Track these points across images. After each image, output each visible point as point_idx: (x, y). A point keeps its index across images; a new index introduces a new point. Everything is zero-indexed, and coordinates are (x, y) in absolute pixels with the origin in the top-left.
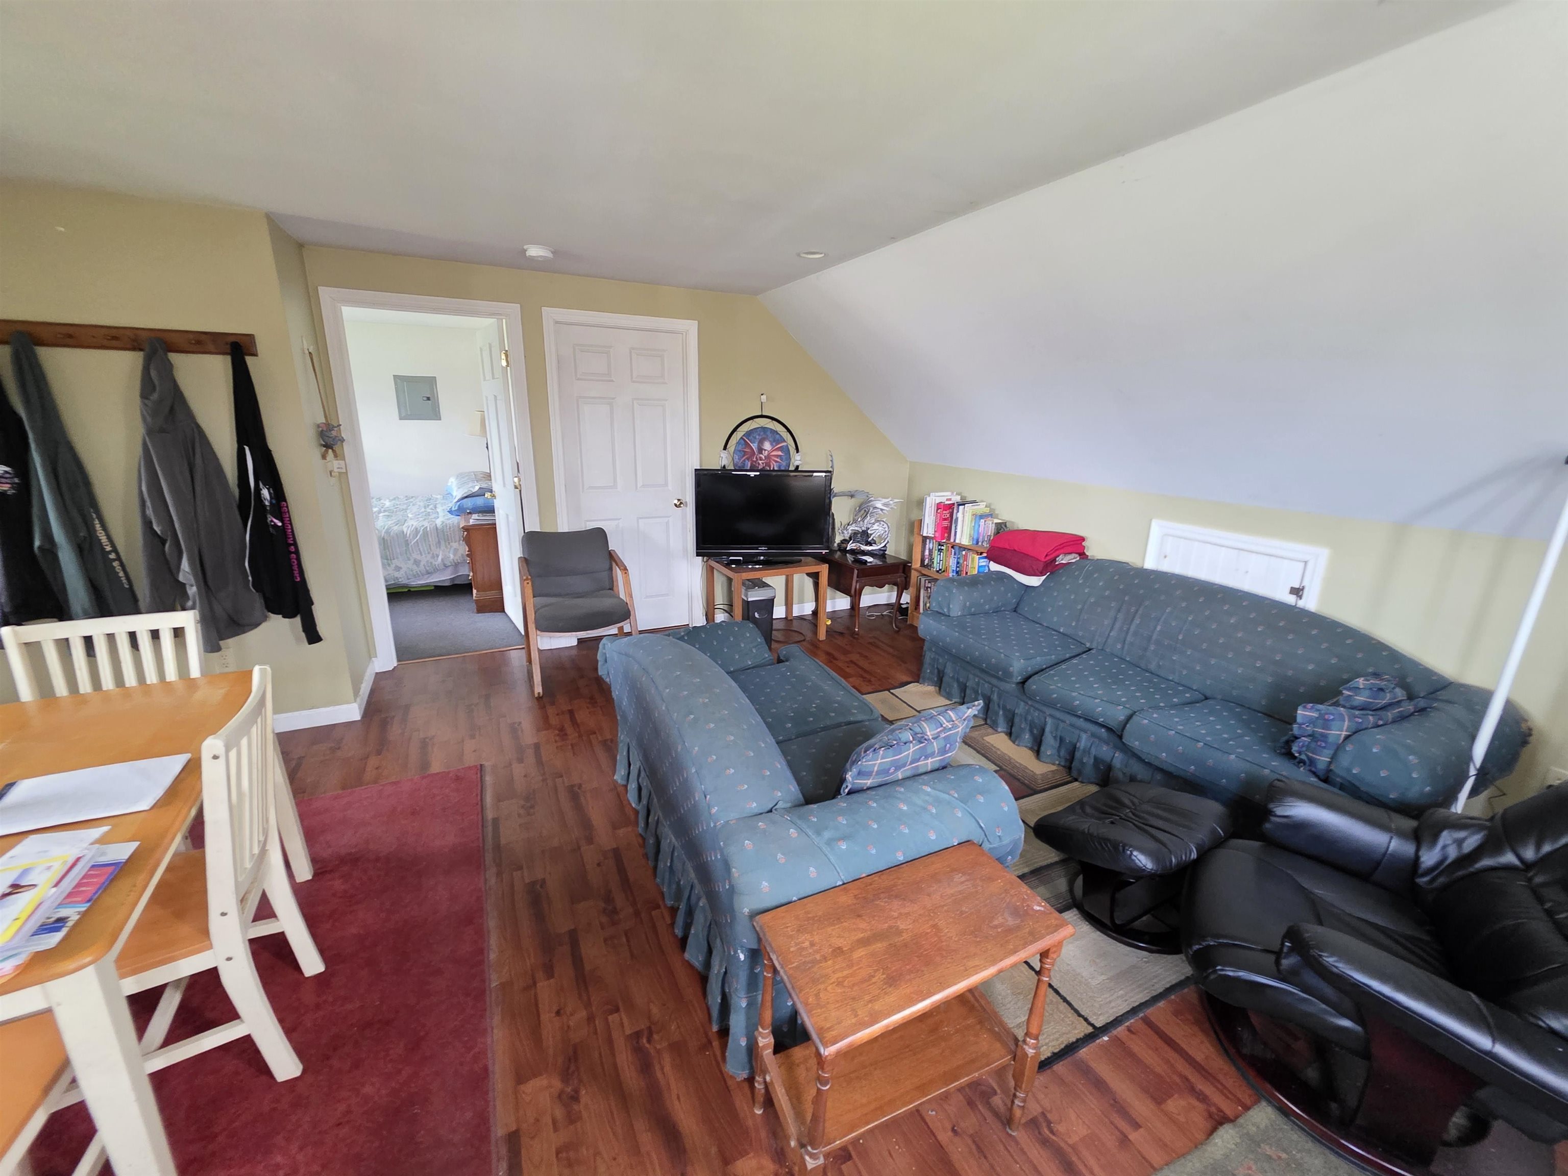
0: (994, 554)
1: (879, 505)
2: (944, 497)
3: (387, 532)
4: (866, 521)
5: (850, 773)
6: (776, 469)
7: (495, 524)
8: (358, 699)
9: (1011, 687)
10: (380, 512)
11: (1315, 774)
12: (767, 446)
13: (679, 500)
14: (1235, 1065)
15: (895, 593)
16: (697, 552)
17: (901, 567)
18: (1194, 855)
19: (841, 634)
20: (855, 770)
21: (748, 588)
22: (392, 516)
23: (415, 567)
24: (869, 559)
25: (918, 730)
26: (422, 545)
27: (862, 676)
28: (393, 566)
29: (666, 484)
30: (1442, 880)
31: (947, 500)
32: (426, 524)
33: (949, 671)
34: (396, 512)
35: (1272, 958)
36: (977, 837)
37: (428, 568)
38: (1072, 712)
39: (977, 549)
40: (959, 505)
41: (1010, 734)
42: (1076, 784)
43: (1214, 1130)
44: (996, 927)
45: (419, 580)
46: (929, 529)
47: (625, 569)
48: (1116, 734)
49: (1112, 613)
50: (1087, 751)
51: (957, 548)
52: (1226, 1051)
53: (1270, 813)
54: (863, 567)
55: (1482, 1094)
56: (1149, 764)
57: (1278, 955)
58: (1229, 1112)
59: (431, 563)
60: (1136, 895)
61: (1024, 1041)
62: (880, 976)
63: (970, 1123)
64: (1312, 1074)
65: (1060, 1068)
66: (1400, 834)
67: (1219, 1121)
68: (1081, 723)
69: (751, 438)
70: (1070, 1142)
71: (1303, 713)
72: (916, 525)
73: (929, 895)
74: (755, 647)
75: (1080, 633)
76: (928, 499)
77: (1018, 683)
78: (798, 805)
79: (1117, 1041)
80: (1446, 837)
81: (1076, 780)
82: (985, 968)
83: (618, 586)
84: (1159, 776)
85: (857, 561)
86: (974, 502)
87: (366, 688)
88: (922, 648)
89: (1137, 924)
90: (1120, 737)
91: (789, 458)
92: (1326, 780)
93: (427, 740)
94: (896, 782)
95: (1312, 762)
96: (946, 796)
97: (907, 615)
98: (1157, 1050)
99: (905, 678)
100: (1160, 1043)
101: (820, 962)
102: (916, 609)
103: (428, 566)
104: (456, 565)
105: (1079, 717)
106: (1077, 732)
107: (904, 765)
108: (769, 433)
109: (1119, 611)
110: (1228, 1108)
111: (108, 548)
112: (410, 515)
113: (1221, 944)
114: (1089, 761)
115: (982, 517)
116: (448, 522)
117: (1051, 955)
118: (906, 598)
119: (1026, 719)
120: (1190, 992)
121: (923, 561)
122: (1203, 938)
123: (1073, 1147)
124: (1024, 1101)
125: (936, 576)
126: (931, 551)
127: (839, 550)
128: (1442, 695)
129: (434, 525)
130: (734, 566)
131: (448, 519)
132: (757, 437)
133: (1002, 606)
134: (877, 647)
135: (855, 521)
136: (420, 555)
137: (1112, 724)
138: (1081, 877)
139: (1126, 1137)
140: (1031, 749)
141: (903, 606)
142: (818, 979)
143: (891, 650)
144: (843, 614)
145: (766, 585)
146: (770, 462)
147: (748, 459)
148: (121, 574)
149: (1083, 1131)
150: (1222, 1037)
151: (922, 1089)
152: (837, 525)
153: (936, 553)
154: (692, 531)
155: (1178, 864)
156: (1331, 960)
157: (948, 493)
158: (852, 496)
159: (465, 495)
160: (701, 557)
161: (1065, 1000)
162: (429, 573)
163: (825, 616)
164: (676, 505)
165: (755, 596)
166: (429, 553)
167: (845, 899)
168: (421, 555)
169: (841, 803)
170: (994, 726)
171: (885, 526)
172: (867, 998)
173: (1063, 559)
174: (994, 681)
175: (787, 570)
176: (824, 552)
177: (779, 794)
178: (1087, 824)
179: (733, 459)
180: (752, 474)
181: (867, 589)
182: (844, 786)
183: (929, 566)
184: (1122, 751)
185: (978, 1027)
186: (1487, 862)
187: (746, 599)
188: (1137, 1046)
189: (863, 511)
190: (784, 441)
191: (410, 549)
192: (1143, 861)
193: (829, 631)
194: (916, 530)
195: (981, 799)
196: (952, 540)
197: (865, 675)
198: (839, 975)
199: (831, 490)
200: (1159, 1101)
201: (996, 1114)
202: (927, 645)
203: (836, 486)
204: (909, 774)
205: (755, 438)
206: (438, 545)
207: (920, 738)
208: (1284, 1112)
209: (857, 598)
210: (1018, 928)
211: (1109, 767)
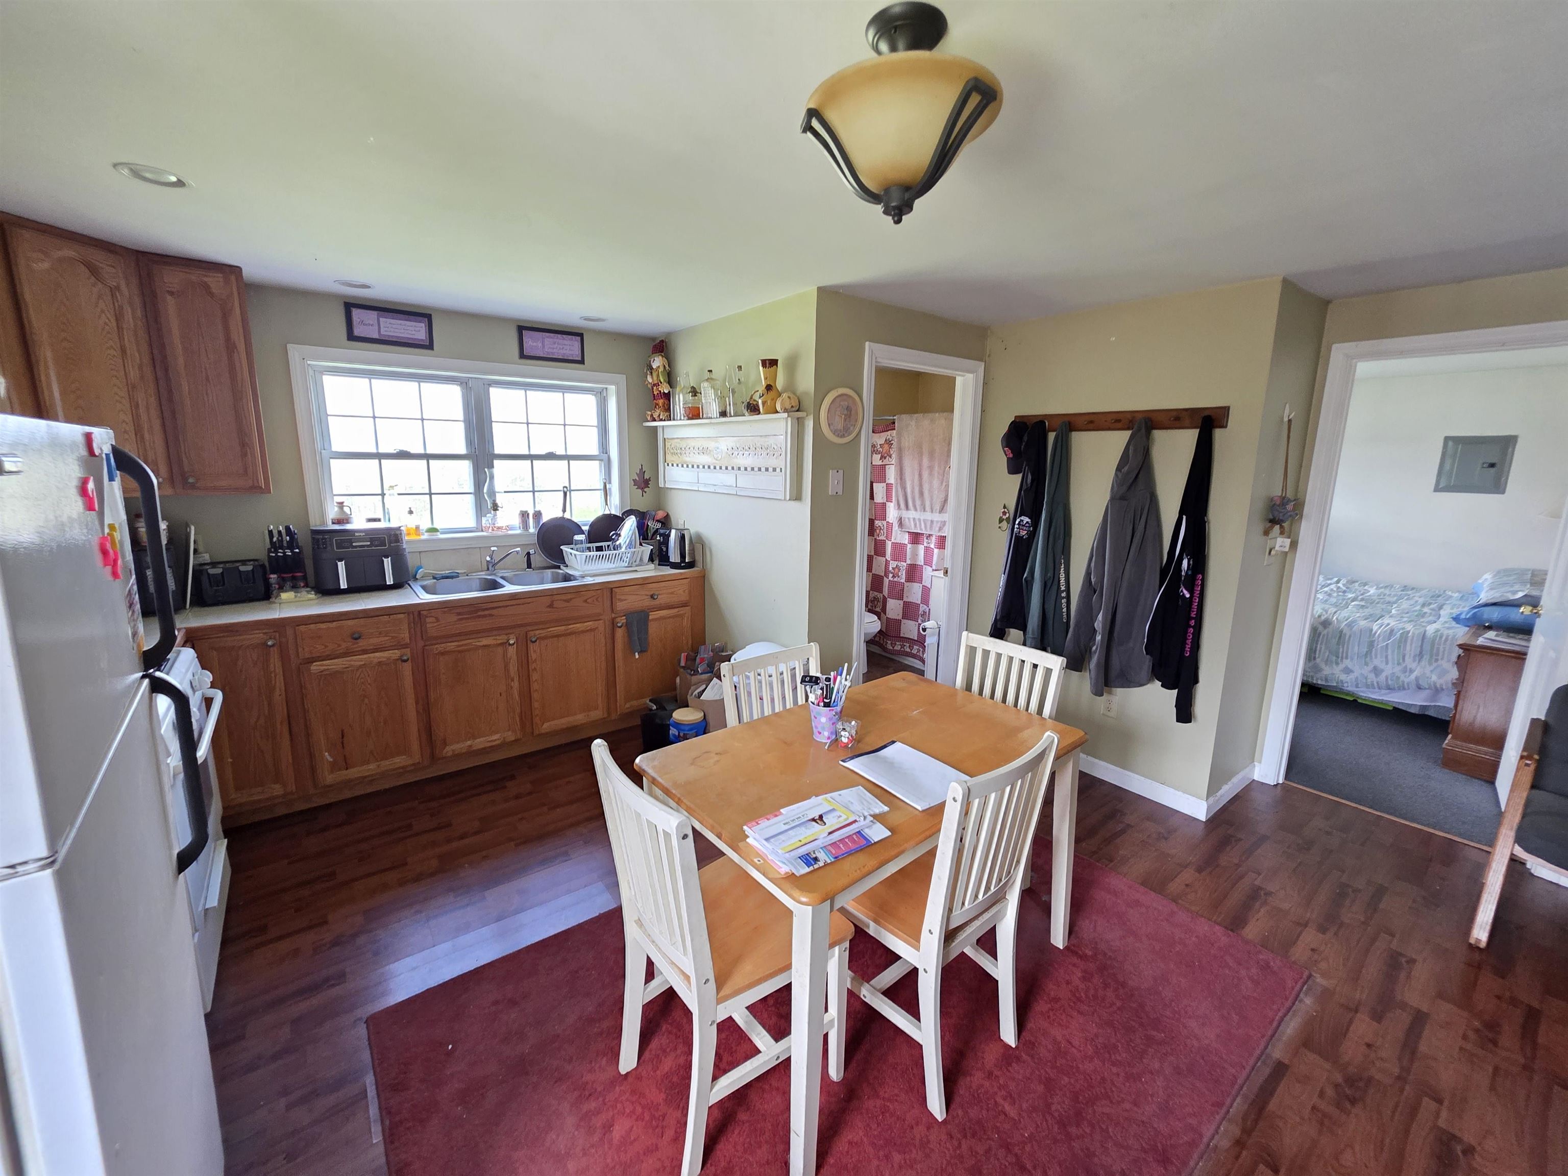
3: (1350, 625)
7: (1525, 654)
8: (1211, 799)
10: (1354, 600)
22: (1367, 608)
23: (1372, 676)
26: (1393, 652)
28: (1341, 666)
32: (1409, 627)
34: (1378, 603)
37: (1390, 682)
45: (1373, 693)
59: (1398, 678)
87: (1228, 791)
93: (1262, 893)
103: (1392, 680)
104: (1437, 691)
111: (1063, 588)
112: (1394, 611)
116: (1446, 632)
129: (1422, 630)
131: (1448, 628)
136: (1384, 663)
148: (1065, 610)
159: (1494, 601)
162: (1389, 689)
166: (1399, 664)
168: (1387, 663)
191: (1373, 652)
206: (1417, 659)
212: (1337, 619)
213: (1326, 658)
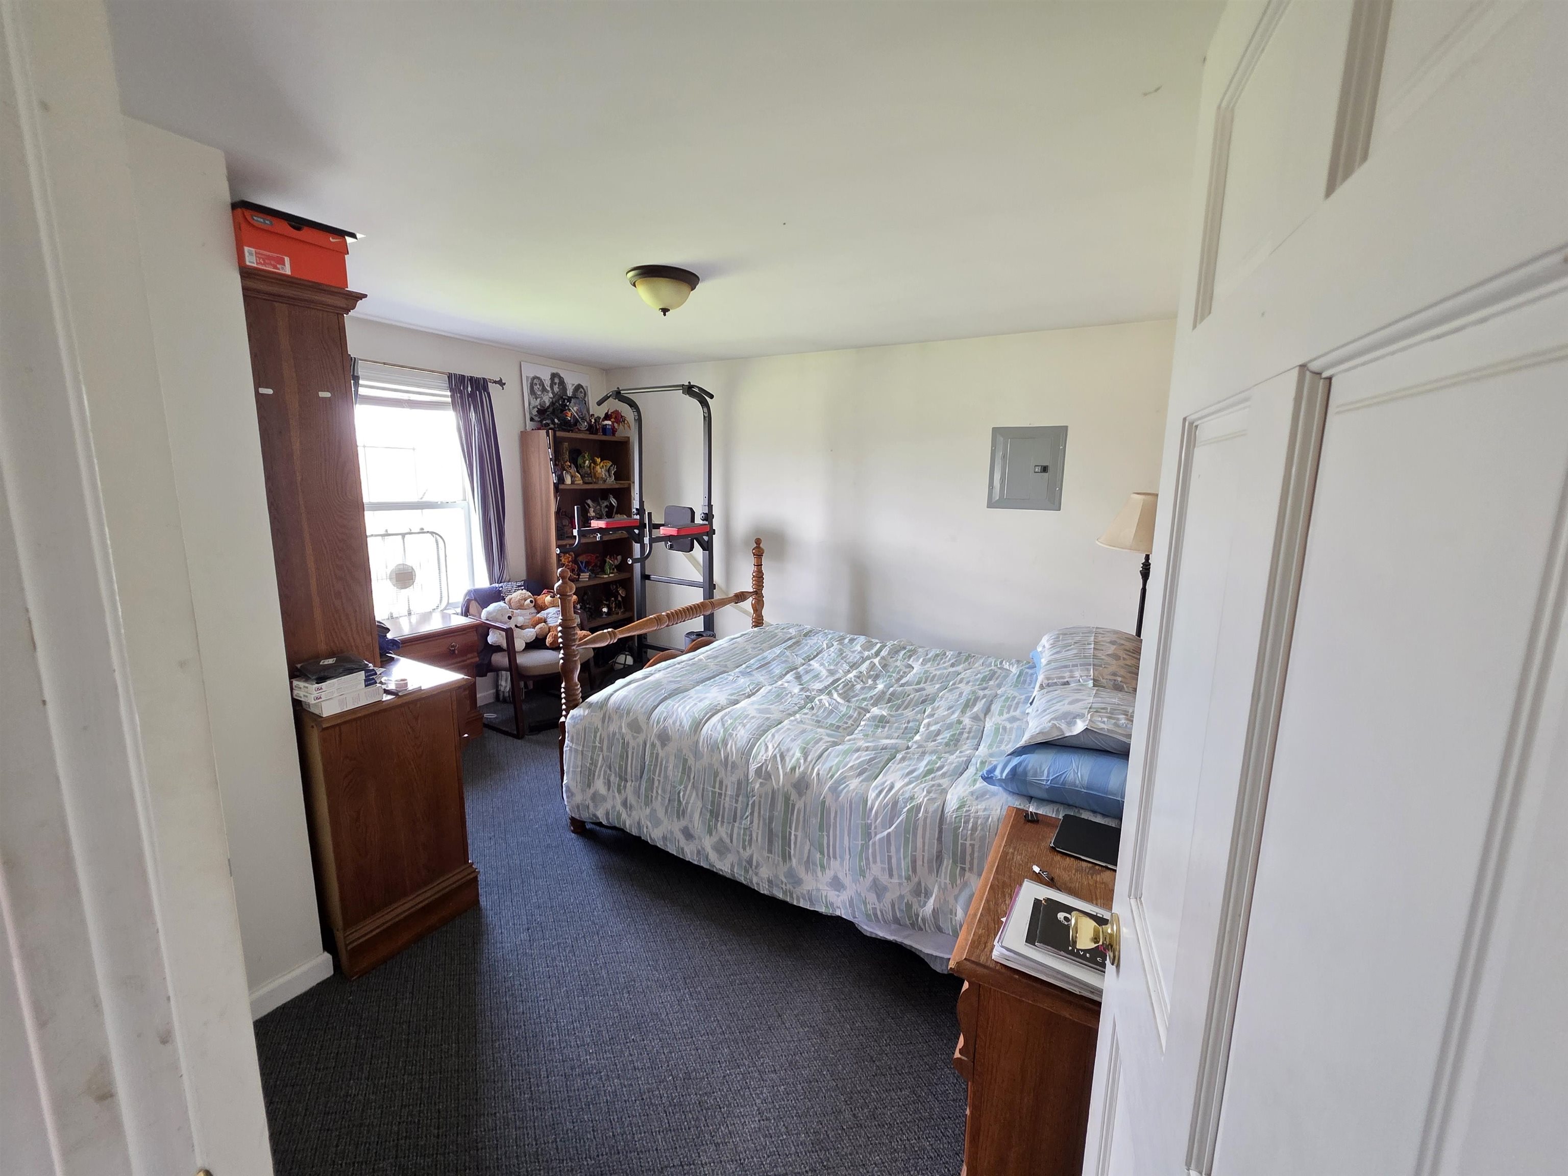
3: (836, 788)
23: (872, 899)
26: (898, 851)
28: (829, 873)
32: (921, 797)
59: (910, 903)
103: (903, 908)
116: (976, 804)
129: (940, 803)
131: (978, 797)
136: (888, 874)
159: (1040, 739)
168: (891, 876)
191: (872, 848)
206: (934, 866)
212: (818, 774)
213: (805, 859)
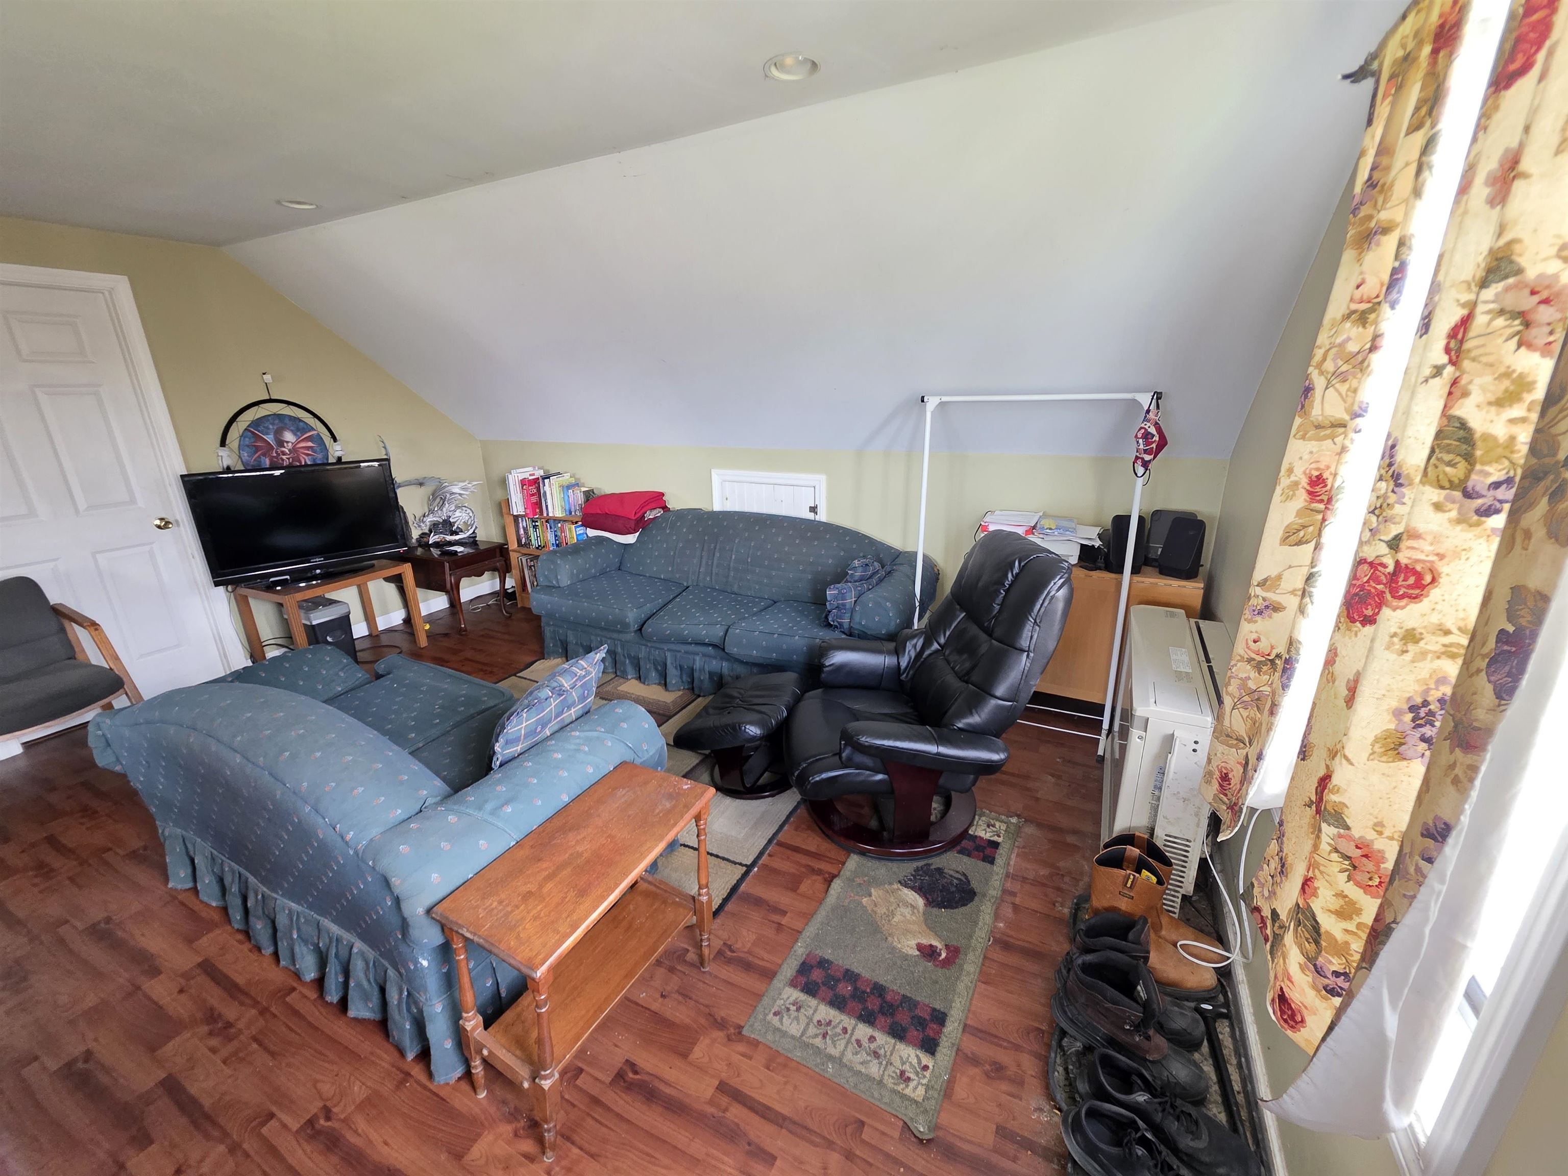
0: (589, 521)
1: (456, 489)
2: (526, 473)
4: (444, 509)
5: (497, 744)
6: (309, 463)
9: (630, 636)
11: (844, 633)
12: (289, 437)
13: (162, 519)
14: (833, 841)
15: (498, 580)
16: (215, 582)
17: (498, 550)
18: (785, 714)
19: (446, 635)
20: (501, 740)
21: (308, 610)
24: (459, 549)
25: (555, 684)
27: (482, 670)
29: (133, 501)
30: (911, 672)
31: (531, 475)
33: (571, 638)
35: (837, 757)
36: (629, 756)
38: (685, 642)
39: (571, 519)
40: (544, 478)
41: (639, 678)
42: (700, 699)
43: (829, 886)
44: (658, 814)
46: (518, 508)
47: (92, 625)
48: (720, 647)
49: (698, 553)
50: (702, 670)
51: (551, 522)
52: (827, 836)
53: (823, 666)
54: (454, 558)
55: (942, 781)
56: (747, 663)
57: (839, 754)
58: (836, 872)
60: (757, 762)
61: (699, 895)
62: (572, 894)
63: (675, 982)
64: (874, 824)
65: (729, 907)
66: (889, 653)
67: (829, 880)
68: (692, 648)
69: (261, 428)
70: (746, 950)
71: (830, 593)
72: (503, 505)
73: (599, 816)
74: (342, 669)
75: (677, 576)
76: (510, 476)
77: (635, 632)
78: (447, 797)
79: (765, 866)
80: (909, 646)
81: (699, 696)
82: (657, 845)
83: (83, 650)
84: (755, 670)
85: (444, 553)
86: (559, 473)
88: (540, 626)
89: (761, 782)
90: (723, 650)
91: (325, 449)
92: (851, 635)
94: (547, 738)
95: (841, 624)
96: (595, 734)
97: (516, 599)
98: (788, 858)
99: (529, 659)
100: (789, 852)
101: (512, 911)
102: (524, 590)
105: (691, 644)
106: (691, 657)
107: (550, 721)
108: (287, 421)
109: (703, 550)
110: (832, 869)
113: (810, 764)
114: (705, 677)
115: (569, 487)
117: (703, 817)
118: (510, 583)
119: (649, 660)
120: (802, 811)
121: (519, 541)
122: (799, 765)
123: (749, 952)
124: (709, 939)
125: (537, 553)
126: (525, 529)
127: (420, 545)
128: (898, 561)
130: (279, 588)
132: (271, 427)
133: (607, 567)
134: (492, 637)
135: (431, 511)
137: (716, 641)
138: (717, 767)
139: (779, 924)
140: (659, 684)
141: (509, 591)
142: (515, 925)
143: (507, 637)
144: (441, 615)
145: (332, 602)
146: (298, 455)
147: (264, 455)
149: (753, 937)
150: (823, 827)
151: (629, 975)
152: (410, 518)
153: (531, 530)
154: (197, 556)
155: (777, 724)
156: (863, 739)
157: (530, 469)
158: (421, 484)
160: (221, 587)
161: (724, 859)
163: (421, 621)
164: (159, 527)
165: (319, 617)
167: (521, 854)
169: (495, 776)
170: (624, 676)
171: (469, 511)
172: (564, 916)
173: (650, 515)
174: (615, 635)
175: (359, 579)
176: (401, 550)
177: (425, 792)
178: (713, 721)
179: (240, 457)
180: (277, 473)
181: (464, 582)
182: (495, 759)
183: (528, 544)
184: (727, 660)
185: (663, 906)
186: (927, 652)
187: (309, 623)
188: (777, 864)
189: (438, 500)
190: (313, 429)
192: (753, 730)
193: (430, 635)
194: (504, 510)
195: (625, 726)
196: (545, 515)
197: (485, 668)
198: (535, 911)
199: (393, 480)
200: (794, 889)
201: (692, 965)
202: (543, 619)
203: (398, 475)
204: (556, 728)
205: (268, 428)
207: (560, 692)
208: (863, 853)
209: (455, 592)
210: (674, 807)
211: (721, 677)
